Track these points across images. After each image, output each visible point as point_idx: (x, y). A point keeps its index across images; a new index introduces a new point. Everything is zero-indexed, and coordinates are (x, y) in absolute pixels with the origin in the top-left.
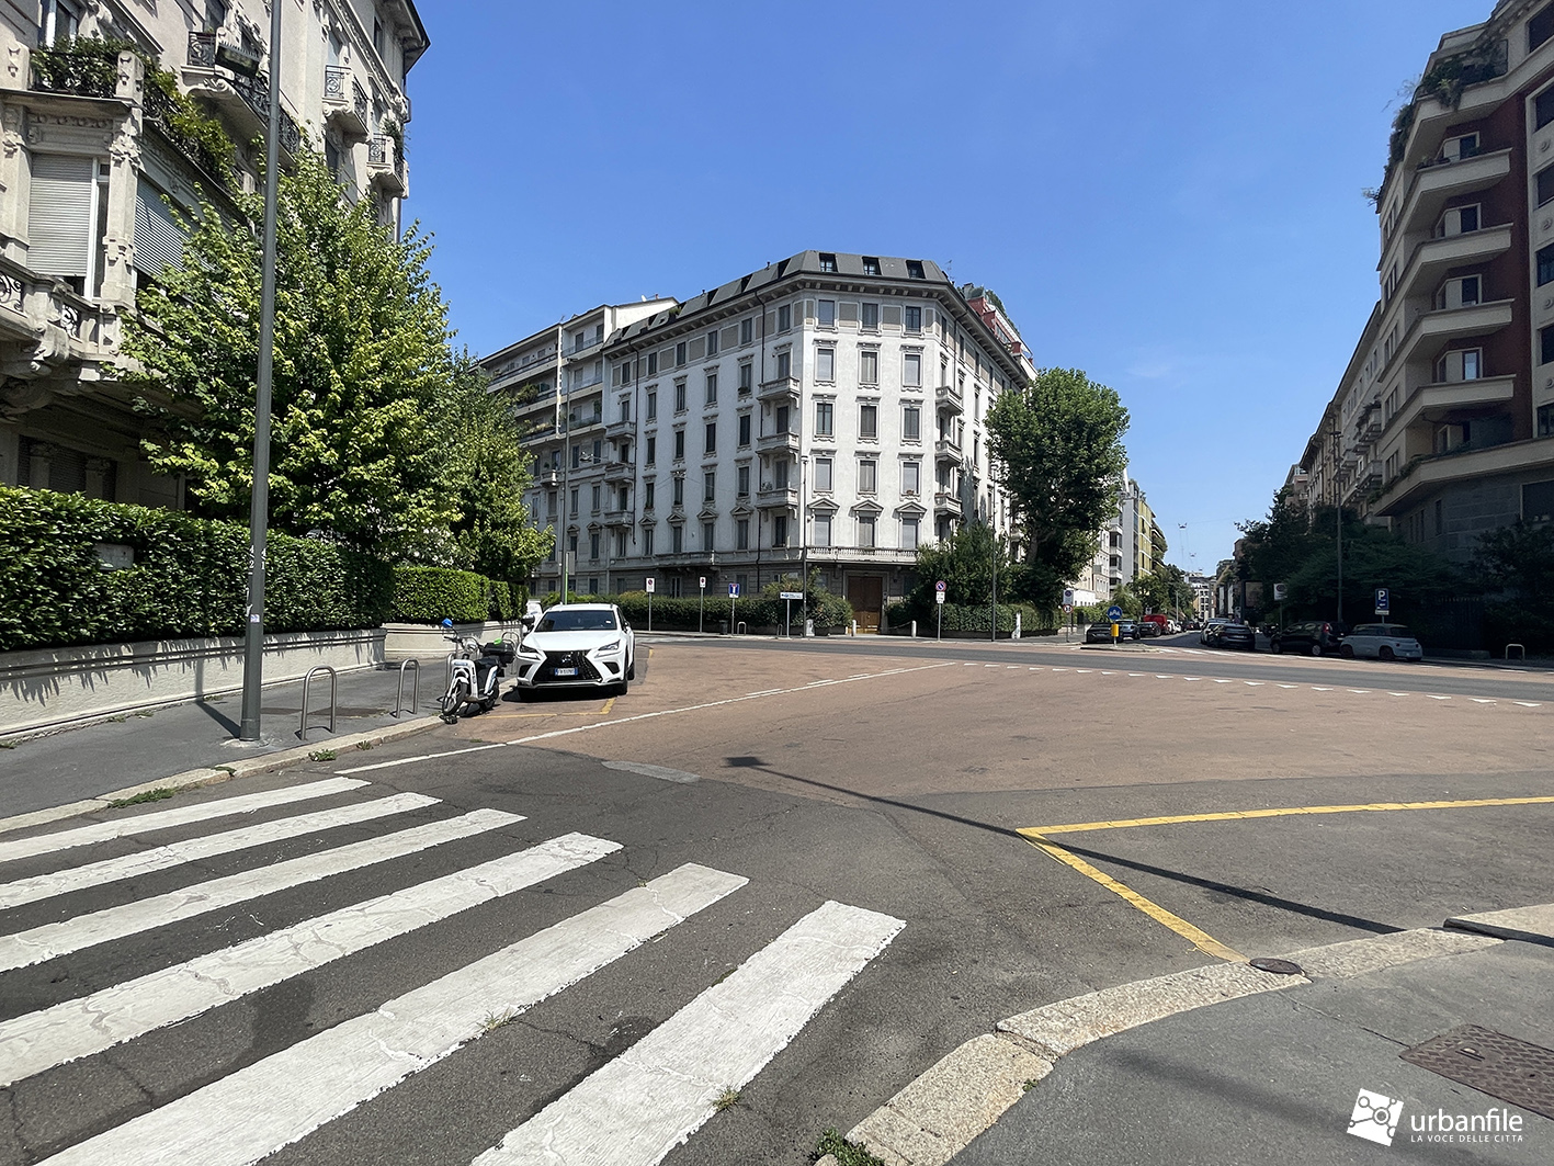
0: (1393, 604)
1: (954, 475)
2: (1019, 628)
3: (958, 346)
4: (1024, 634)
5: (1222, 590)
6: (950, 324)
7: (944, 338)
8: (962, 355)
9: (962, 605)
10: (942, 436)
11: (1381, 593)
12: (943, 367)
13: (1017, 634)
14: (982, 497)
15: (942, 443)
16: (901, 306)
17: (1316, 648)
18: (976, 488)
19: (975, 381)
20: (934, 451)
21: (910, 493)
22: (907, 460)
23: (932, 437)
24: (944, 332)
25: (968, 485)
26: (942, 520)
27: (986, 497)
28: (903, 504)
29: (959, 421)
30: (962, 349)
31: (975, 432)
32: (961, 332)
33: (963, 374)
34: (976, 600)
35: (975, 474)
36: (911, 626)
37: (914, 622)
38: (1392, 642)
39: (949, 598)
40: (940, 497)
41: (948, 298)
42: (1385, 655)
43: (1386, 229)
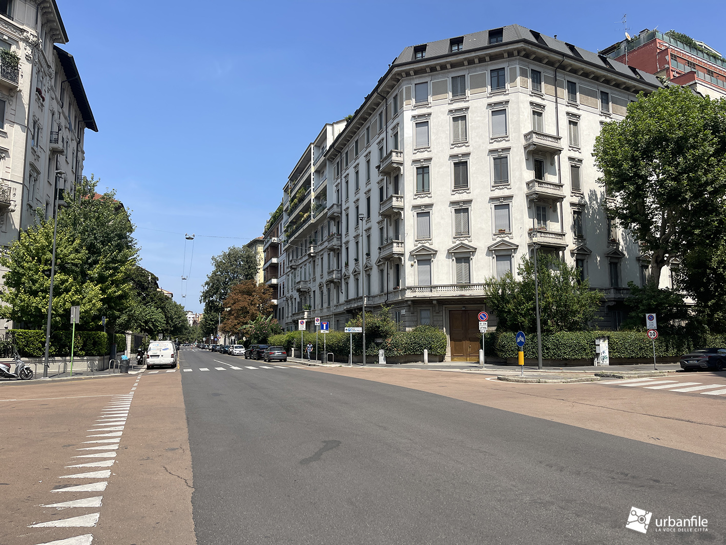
3: (565, 91)
6: (547, 74)
7: (537, 88)
8: (572, 99)
12: (538, 115)
16: (485, 71)
19: (601, 118)
20: (524, 191)
21: (502, 232)
22: (498, 203)
23: (524, 179)
24: (537, 82)
28: (495, 242)
30: (572, 93)
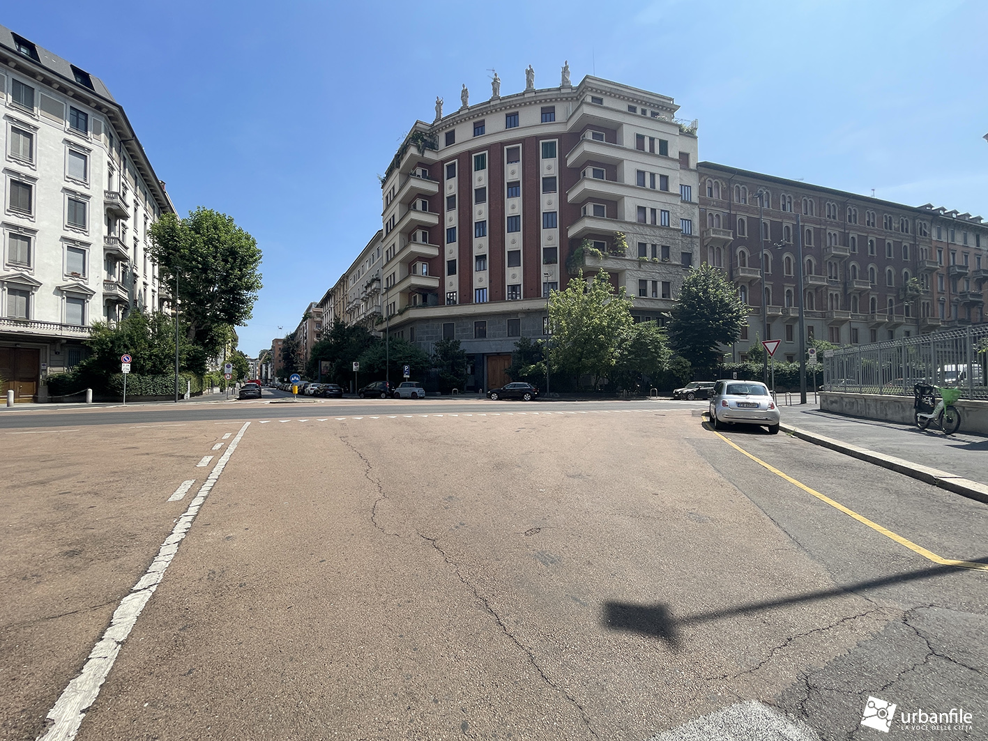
0: (411, 373)
1: (118, 269)
2: (189, 391)
3: (122, 163)
4: (192, 395)
5: (264, 367)
6: (115, 141)
7: (111, 151)
8: (124, 172)
9: (143, 374)
10: (109, 233)
11: (406, 368)
12: (110, 176)
13: (187, 395)
14: (140, 291)
15: (108, 238)
16: (63, 103)
17: (383, 395)
18: (135, 282)
19: (135, 197)
20: (103, 243)
21: (75, 275)
22: (72, 245)
23: (100, 231)
24: (111, 145)
25: (130, 280)
26: (110, 304)
27: (143, 291)
28: (65, 283)
29: (123, 225)
30: (125, 167)
31: (135, 238)
32: (124, 153)
33: (126, 188)
34: (157, 371)
35: (135, 271)
36: (85, 394)
37: (90, 391)
38: (416, 390)
39: (133, 370)
40: (107, 283)
41: (117, 120)
42: (414, 396)
43: (387, 197)
